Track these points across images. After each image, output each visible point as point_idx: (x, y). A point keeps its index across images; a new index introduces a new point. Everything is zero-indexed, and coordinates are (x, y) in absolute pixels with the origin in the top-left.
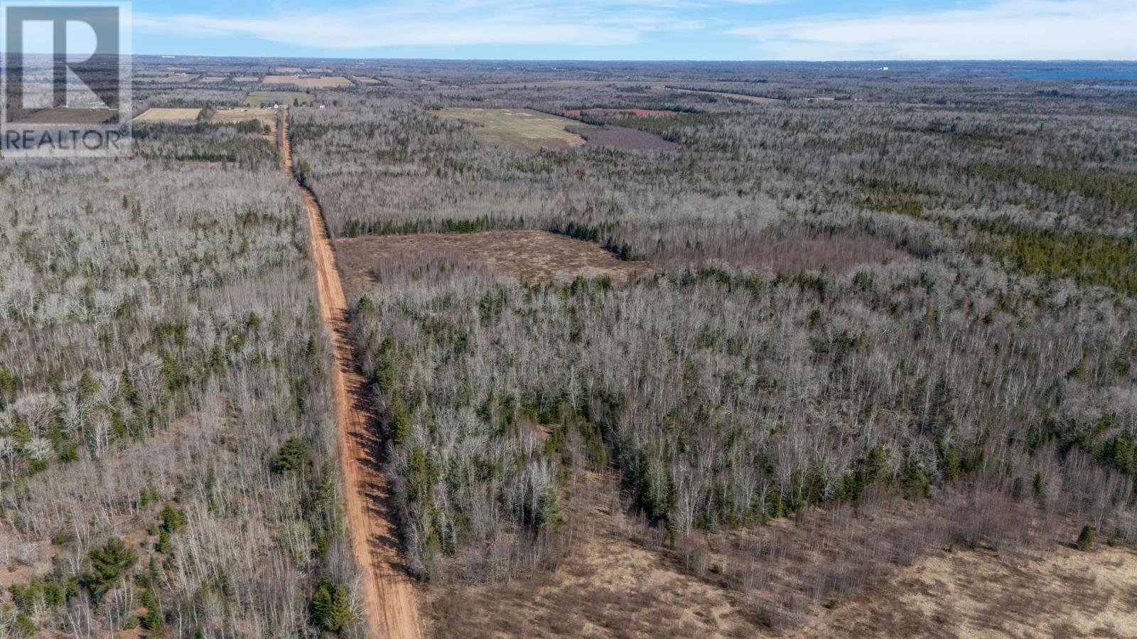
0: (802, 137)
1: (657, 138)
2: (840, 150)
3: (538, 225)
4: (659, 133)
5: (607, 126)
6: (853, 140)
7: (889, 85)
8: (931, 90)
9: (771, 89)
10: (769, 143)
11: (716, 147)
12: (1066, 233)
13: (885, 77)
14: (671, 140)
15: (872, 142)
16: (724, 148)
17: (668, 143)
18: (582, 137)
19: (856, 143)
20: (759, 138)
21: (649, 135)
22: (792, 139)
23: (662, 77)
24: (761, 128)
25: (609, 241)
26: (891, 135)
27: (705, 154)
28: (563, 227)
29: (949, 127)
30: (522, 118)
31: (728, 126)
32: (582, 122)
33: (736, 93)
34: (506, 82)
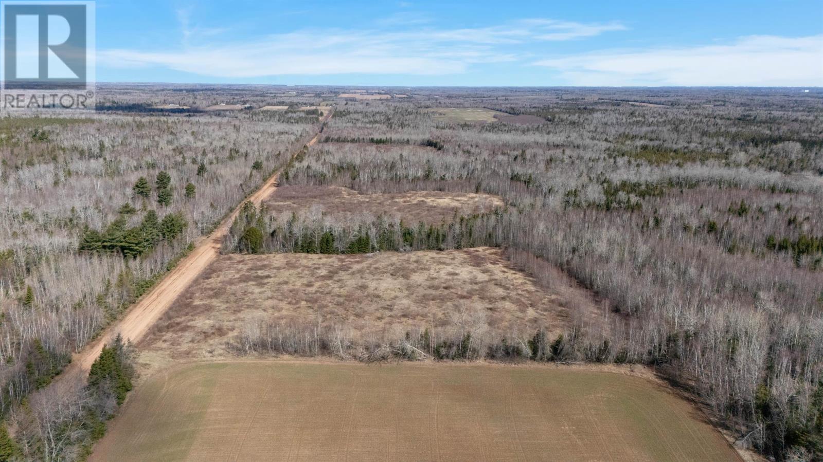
1: (542, 119)
3: (417, 143)
4: (545, 117)
5: (520, 114)
9: (670, 100)
14: (550, 120)
32: (510, 113)
33: (644, 102)
34: (490, 97)
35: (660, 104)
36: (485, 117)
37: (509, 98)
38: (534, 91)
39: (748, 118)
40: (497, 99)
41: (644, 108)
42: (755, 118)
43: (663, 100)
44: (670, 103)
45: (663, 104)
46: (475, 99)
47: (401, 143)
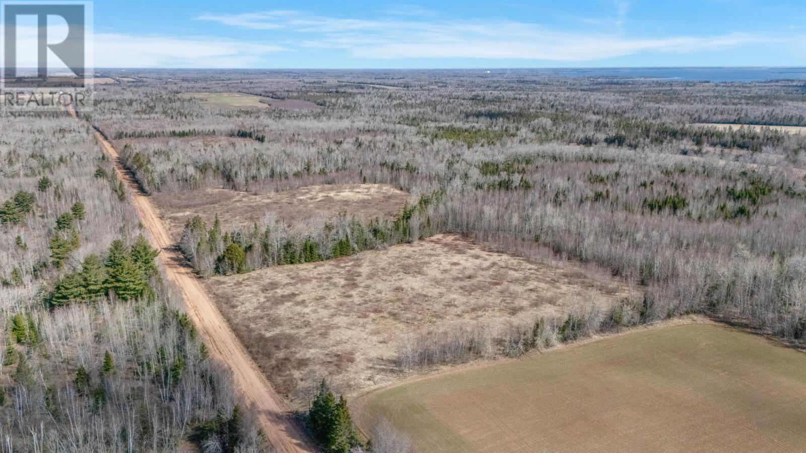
3: (223, 134)
4: (314, 102)
5: (285, 99)
9: (402, 82)
14: (320, 104)
17: (317, 106)
18: (268, 104)
20: (372, 103)
21: (308, 102)
25: (257, 137)
27: (336, 110)
28: (236, 133)
30: (234, 96)
31: (357, 98)
32: (272, 98)
33: (380, 84)
34: (229, 80)
35: (394, 86)
36: (251, 102)
37: (254, 81)
38: (265, 73)
39: (479, 98)
40: (241, 82)
41: (385, 90)
42: (484, 98)
43: (396, 82)
44: (403, 85)
45: (397, 86)
46: (217, 82)
47: (206, 135)
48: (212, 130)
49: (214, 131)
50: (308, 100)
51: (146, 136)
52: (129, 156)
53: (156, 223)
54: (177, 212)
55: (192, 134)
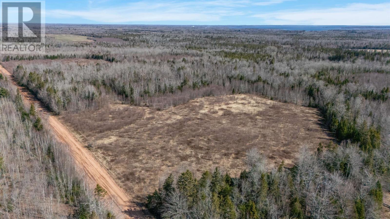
0: (168, 39)
1: (120, 40)
2: (180, 42)
3: (81, 57)
4: (122, 39)
5: (102, 37)
6: (183, 39)
7: (194, 29)
8: (206, 30)
9: (158, 30)
10: (158, 40)
11: (141, 41)
12: (238, 53)
13: (194, 28)
14: (126, 40)
15: (189, 40)
16: (144, 42)
17: (125, 41)
18: (94, 40)
19: (183, 40)
20: (155, 39)
21: (118, 39)
22: (165, 39)
23: (120, 27)
24: (155, 37)
25: (107, 58)
26: (194, 38)
27: (137, 43)
28: (91, 56)
29: (211, 37)
30: (70, 36)
31: (144, 37)
32: (93, 37)
36: (83, 39)
47: (70, 58)
48: (73, 55)
49: (75, 55)
50: (117, 38)
51: (27, 59)
52: (24, 75)
53: (88, 157)
54: (101, 138)
55: (60, 57)
